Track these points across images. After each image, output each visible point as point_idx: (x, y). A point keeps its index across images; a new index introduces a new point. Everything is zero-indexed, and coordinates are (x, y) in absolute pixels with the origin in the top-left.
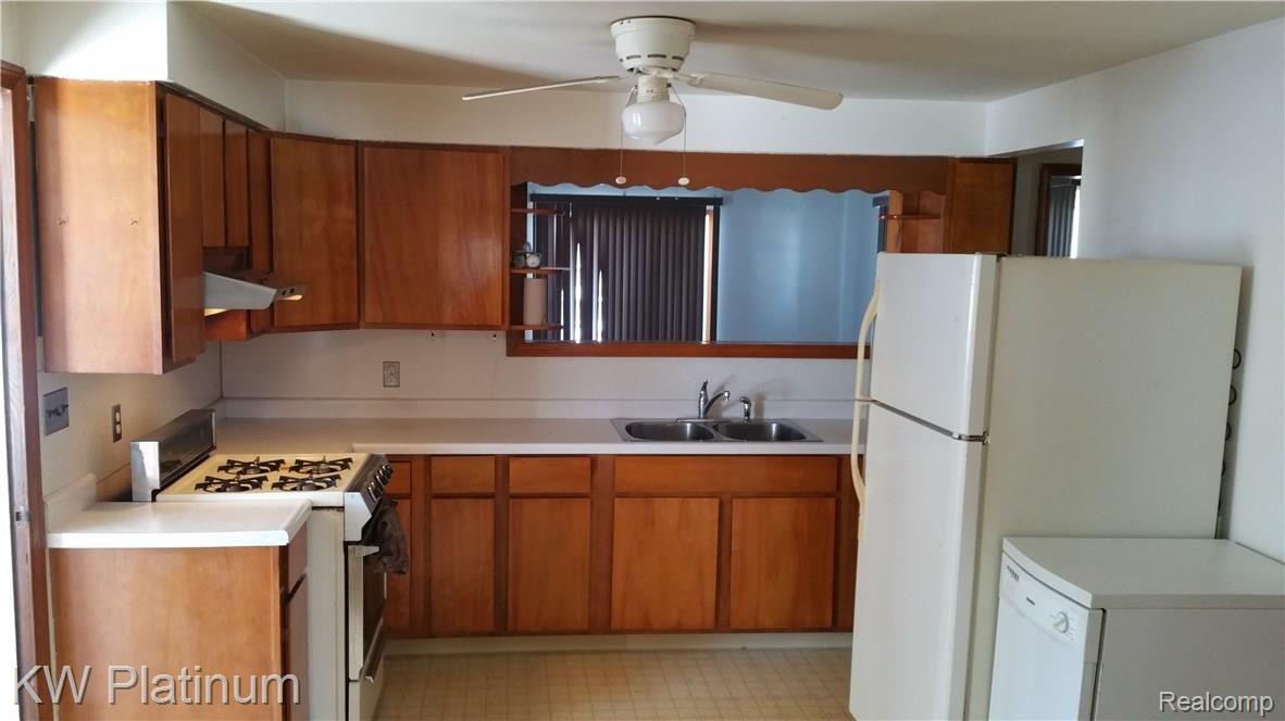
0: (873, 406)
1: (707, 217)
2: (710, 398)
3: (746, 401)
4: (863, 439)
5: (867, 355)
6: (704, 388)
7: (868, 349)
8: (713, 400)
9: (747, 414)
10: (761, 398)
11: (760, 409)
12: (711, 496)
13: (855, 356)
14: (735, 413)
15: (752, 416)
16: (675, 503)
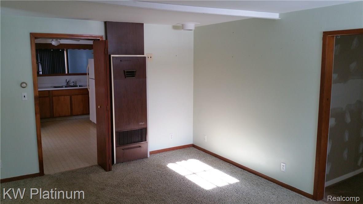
0: (90, 79)
1: (65, 51)
2: (67, 82)
3: (73, 82)
4: (89, 86)
5: (88, 75)
6: (66, 80)
7: (88, 74)
8: (68, 82)
9: (74, 84)
10: (76, 82)
11: (76, 84)
12: (68, 95)
13: (87, 75)
14: (72, 84)
15: (75, 85)
16: (63, 97)
